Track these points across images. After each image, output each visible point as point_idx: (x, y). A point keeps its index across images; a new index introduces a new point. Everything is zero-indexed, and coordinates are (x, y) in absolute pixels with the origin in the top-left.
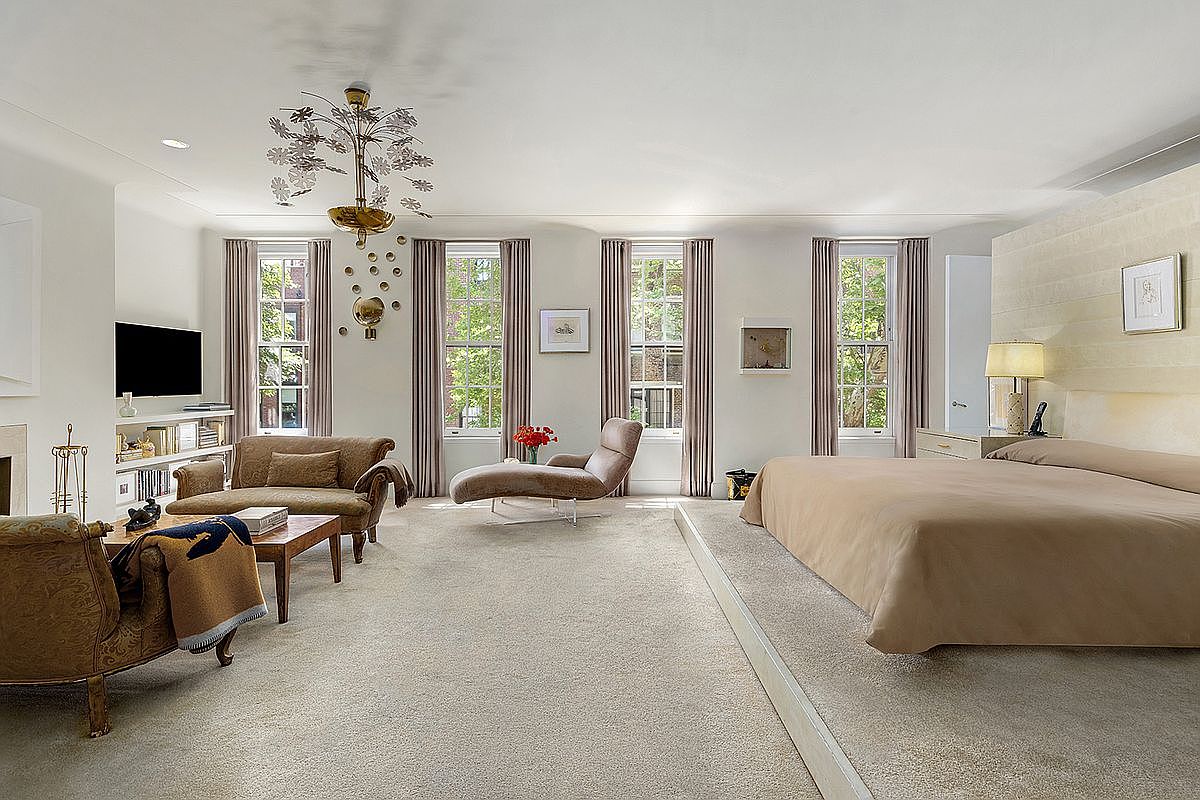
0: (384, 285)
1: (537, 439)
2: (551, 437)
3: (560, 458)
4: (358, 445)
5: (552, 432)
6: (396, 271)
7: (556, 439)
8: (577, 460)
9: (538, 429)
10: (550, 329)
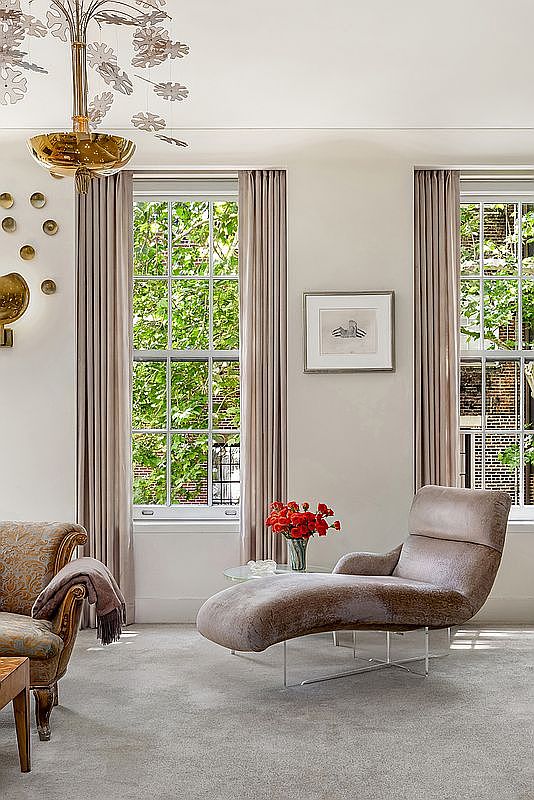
0: (28, 251)
1: (303, 526)
2: (329, 520)
3: (359, 559)
4: (23, 533)
5: (331, 513)
6: (50, 226)
7: (337, 525)
8: (382, 561)
9: (306, 507)
10: (323, 330)
